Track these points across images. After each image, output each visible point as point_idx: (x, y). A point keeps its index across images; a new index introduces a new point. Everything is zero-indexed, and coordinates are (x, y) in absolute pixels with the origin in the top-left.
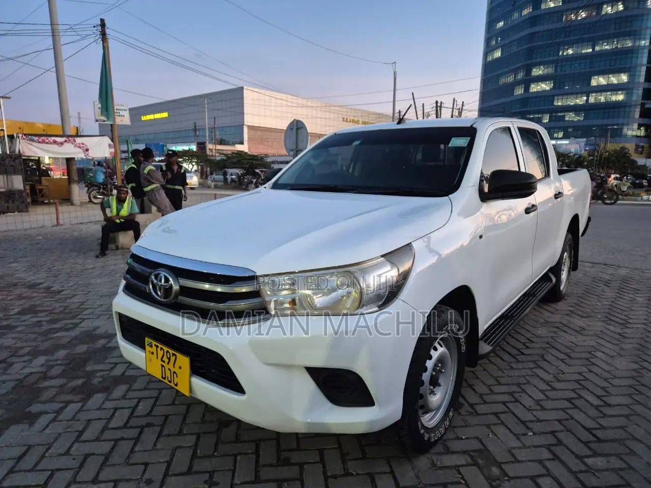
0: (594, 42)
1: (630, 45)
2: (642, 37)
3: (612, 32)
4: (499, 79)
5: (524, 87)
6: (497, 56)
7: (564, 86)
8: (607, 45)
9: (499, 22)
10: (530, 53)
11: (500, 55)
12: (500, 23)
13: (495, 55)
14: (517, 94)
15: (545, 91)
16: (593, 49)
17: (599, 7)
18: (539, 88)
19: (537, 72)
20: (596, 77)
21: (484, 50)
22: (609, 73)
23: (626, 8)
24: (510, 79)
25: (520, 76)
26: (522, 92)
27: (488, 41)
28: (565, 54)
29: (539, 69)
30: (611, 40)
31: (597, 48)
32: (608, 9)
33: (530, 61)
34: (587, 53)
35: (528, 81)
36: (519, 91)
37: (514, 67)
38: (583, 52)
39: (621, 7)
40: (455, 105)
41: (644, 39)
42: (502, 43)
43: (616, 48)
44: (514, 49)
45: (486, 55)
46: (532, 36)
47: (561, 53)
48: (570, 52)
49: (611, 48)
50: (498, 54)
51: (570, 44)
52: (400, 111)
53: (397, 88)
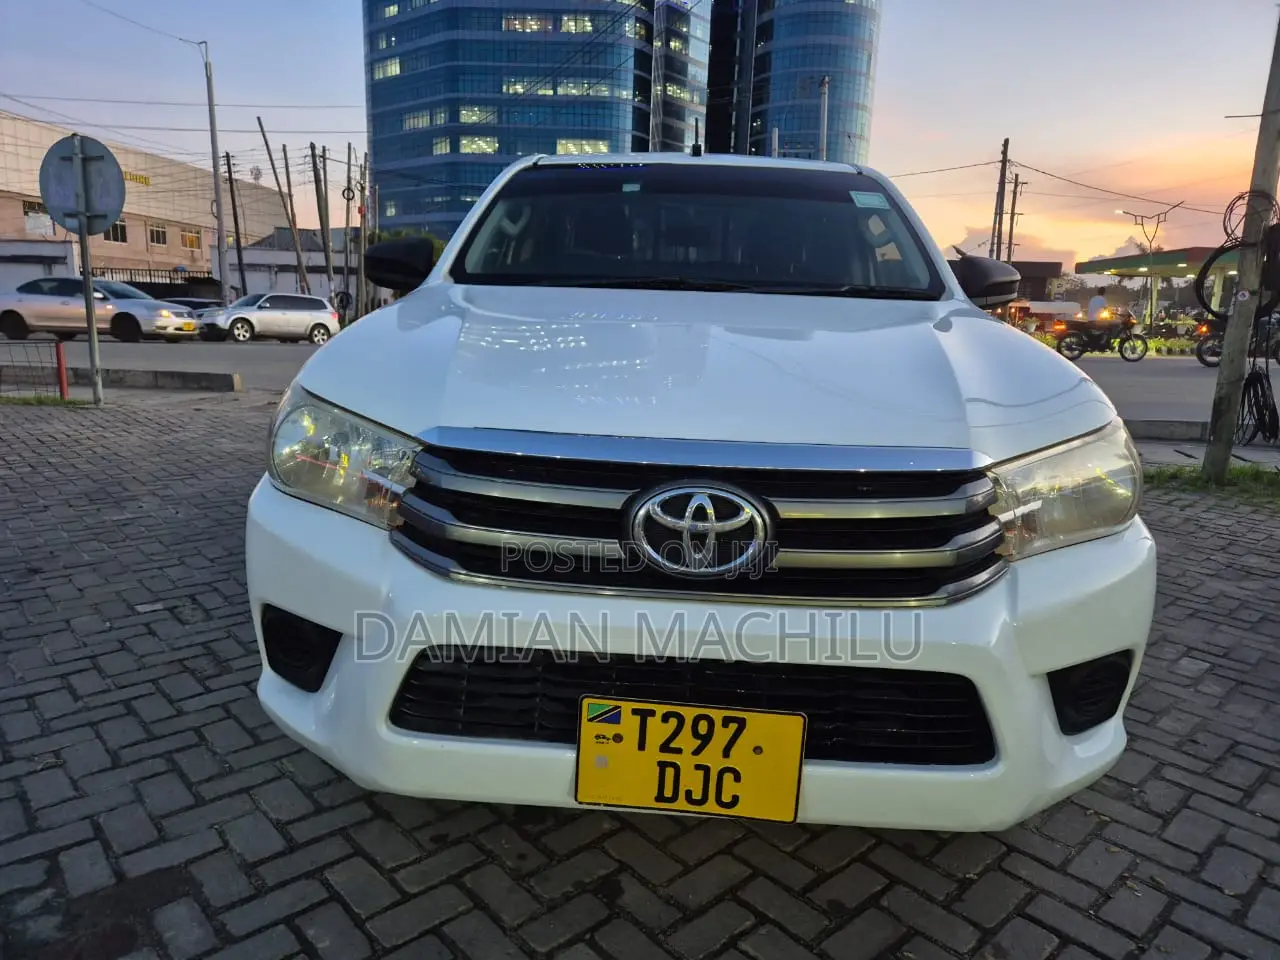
0: (555, 77)
1: (607, 93)
2: (621, 83)
3: (579, 65)
4: (401, 121)
5: (451, 142)
6: (394, 74)
7: (516, 151)
8: (574, 88)
9: (390, 5)
10: (453, 77)
11: (398, 72)
12: (392, 8)
13: (389, 69)
14: (439, 153)
15: (485, 155)
16: (555, 92)
17: (556, 16)
18: (474, 146)
19: (469, 116)
20: (564, 142)
21: (366, 56)
22: (582, 137)
23: (596, 29)
24: (422, 122)
25: (441, 119)
26: (448, 151)
27: (371, 38)
28: (511, 91)
29: (472, 111)
30: (579, 80)
31: (561, 91)
32: (570, 25)
33: (455, 95)
34: (545, 95)
35: (456, 132)
36: (442, 148)
37: (428, 100)
38: (541, 92)
39: (589, 27)
40: (353, 157)
41: (626, 88)
42: (400, 50)
43: (588, 94)
44: (424, 66)
45: (371, 66)
46: (452, 48)
47: (504, 88)
48: (519, 89)
49: (580, 93)
50: (394, 69)
51: (519, 74)
52: (227, 154)
53: (216, 102)
